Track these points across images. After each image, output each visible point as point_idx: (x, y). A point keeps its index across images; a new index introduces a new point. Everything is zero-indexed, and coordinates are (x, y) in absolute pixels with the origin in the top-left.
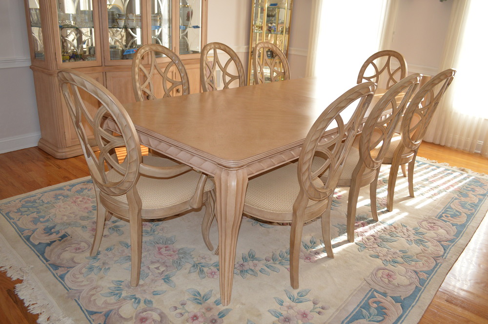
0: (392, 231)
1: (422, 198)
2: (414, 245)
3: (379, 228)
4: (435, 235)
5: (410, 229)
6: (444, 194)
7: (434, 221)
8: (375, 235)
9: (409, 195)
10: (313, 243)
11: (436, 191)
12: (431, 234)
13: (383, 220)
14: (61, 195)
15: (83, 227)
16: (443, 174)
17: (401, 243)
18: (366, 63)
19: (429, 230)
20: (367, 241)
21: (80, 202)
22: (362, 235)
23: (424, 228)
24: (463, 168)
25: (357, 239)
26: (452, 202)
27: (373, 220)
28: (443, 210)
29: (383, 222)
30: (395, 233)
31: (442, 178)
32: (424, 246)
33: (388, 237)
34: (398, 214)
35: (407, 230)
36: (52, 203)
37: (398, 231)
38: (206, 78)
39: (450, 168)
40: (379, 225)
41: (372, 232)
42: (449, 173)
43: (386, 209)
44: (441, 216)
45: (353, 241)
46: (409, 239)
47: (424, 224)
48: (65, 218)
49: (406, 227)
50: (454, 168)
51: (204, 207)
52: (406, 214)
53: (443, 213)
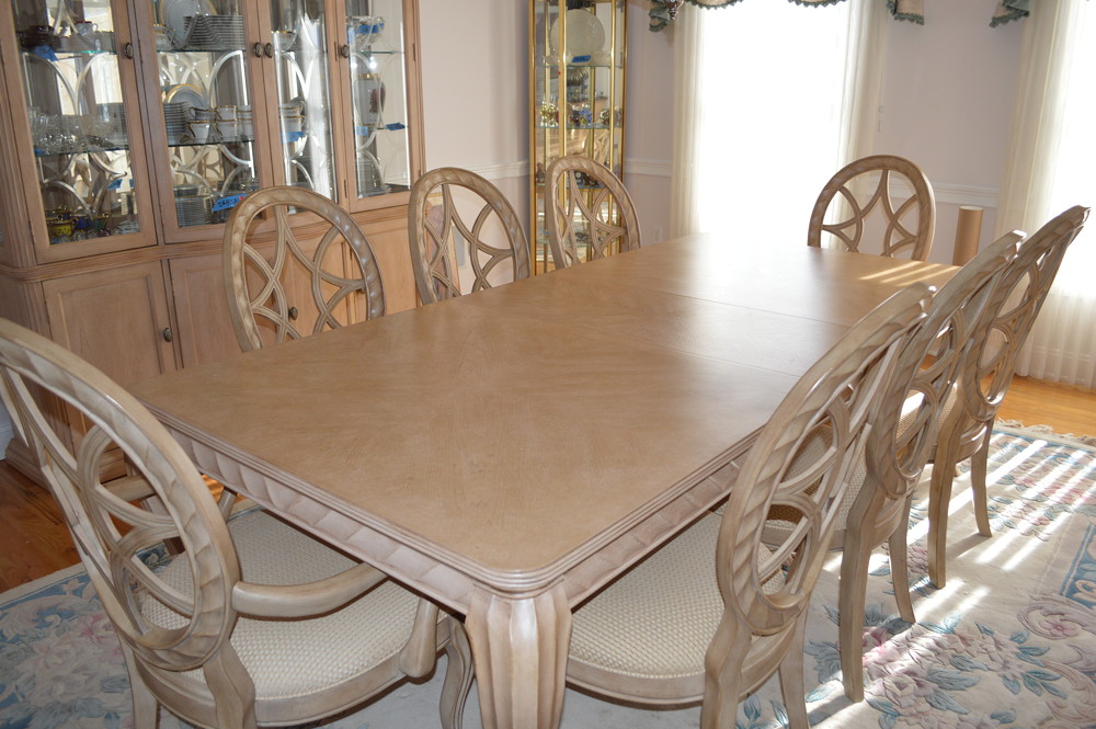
0: (958, 648)
1: (1011, 535)
2: (1025, 692)
3: (923, 644)
4: (1073, 654)
5: (1005, 639)
6: (1063, 517)
7: (1061, 608)
8: (917, 668)
9: (977, 531)
10: (752, 717)
11: (1039, 513)
12: (1060, 651)
13: (928, 618)
14: (53, 610)
15: (108, 716)
16: (1047, 460)
17: (988, 689)
18: (826, 192)
19: (1054, 637)
20: (898, 692)
21: (103, 633)
22: (882, 675)
23: (1040, 634)
24: (1090, 437)
25: (872, 690)
26: (1090, 541)
27: (901, 620)
28: (1071, 571)
29: (928, 625)
30: (966, 655)
31: (1045, 470)
32: (1053, 691)
33: (951, 671)
34: (962, 594)
35: (998, 644)
36: (26, 639)
37: (973, 649)
38: (425, 266)
39: (1056, 439)
40: (920, 634)
41: (906, 661)
42: (1060, 455)
43: (927, 580)
44: (1073, 590)
45: (861, 697)
46: (1007, 673)
47: (1036, 616)
48: (61, 688)
49: (992, 633)
50: (1068, 439)
51: (443, 662)
52: (981, 593)
53: (1076, 579)
